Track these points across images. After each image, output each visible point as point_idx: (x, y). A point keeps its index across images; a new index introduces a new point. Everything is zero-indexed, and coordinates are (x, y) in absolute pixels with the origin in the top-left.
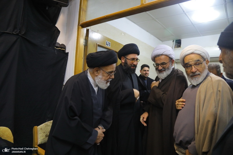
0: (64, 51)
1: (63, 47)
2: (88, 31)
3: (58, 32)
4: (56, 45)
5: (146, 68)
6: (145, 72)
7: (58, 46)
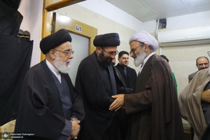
0: (28, 39)
1: (27, 34)
2: (54, 14)
3: (21, 17)
4: (19, 33)
5: (125, 56)
6: (124, 60)
7: (22, 33)
